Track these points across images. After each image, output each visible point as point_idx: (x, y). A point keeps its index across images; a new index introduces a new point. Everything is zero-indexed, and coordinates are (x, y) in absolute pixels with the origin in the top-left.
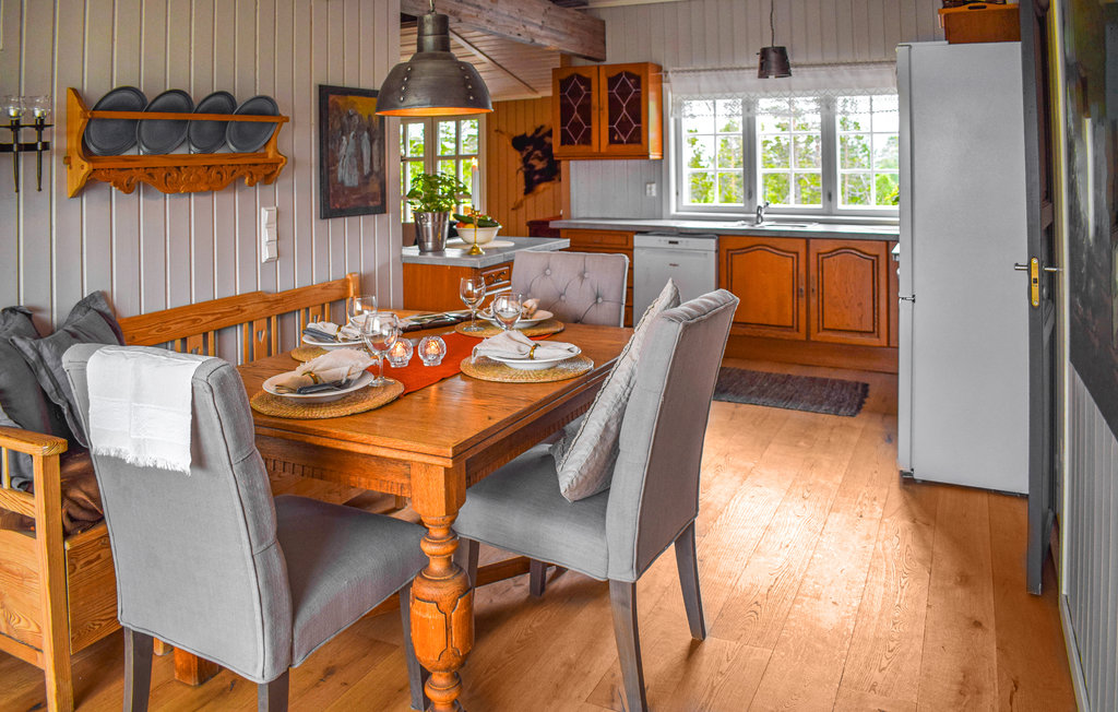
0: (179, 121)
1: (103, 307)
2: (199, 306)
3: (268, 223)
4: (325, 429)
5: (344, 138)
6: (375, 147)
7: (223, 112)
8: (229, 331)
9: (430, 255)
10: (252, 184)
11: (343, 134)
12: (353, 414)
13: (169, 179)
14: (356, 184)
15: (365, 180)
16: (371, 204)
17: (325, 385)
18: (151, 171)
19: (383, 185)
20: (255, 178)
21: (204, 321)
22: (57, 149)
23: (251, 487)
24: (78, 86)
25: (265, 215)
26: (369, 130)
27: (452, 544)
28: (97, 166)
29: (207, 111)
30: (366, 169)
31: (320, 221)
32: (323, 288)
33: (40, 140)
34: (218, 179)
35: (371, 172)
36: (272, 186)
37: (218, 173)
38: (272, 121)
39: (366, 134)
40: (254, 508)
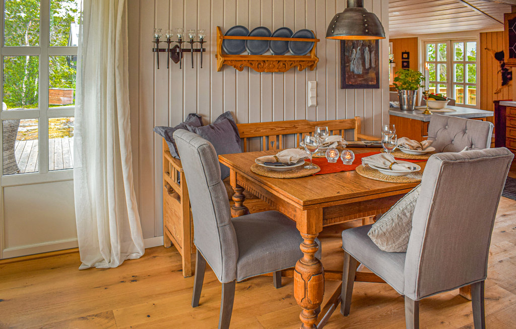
0: (265, 41)
1: (231, 118)
2: (276, 123)
3: (312, 89)
4: (266, 182)
5: (354, 50)
6: (373, 55)
7: (287, 37)
8: (292, 136)
9: (405, 112)
10: (301, 70)
11: (353, 48)
12: (284, 178)
13: (259, 65)
14: (361, 73)
15: (366, 71)
16: (370, 83)
17: (281, 163)
18: (251, 62)
19: (377, 74)
20: (302, 67)
21: (277, 130)
22: (213, 52)
23: (217, 197)
24: (221, 25)
25: (310, 85)
26: (369, 46)
27: (312, 249)
28: (226, 59)
29: (278, 36)
30: (367, 66)
31: (341, 90)
32: (340, 122)
33: (202, 47)
34: (283, 67)
35: (371, 67)
36: (314, 72)
37: (284, 64)
38: (312, 41)
39: (367, 48)
40: (218, 207)
